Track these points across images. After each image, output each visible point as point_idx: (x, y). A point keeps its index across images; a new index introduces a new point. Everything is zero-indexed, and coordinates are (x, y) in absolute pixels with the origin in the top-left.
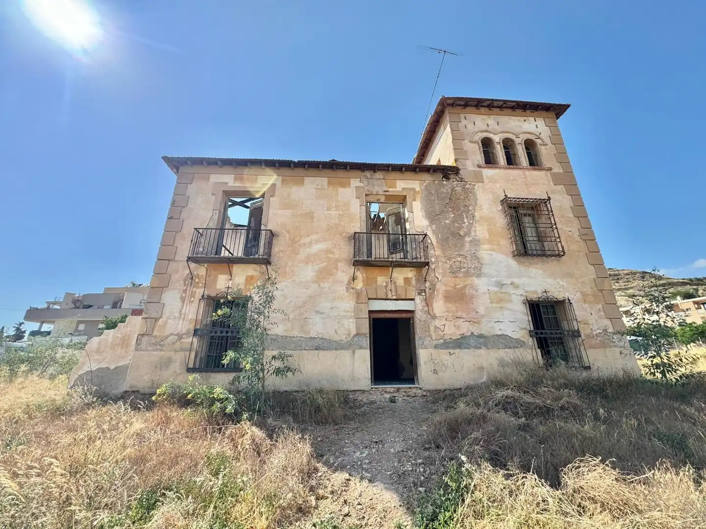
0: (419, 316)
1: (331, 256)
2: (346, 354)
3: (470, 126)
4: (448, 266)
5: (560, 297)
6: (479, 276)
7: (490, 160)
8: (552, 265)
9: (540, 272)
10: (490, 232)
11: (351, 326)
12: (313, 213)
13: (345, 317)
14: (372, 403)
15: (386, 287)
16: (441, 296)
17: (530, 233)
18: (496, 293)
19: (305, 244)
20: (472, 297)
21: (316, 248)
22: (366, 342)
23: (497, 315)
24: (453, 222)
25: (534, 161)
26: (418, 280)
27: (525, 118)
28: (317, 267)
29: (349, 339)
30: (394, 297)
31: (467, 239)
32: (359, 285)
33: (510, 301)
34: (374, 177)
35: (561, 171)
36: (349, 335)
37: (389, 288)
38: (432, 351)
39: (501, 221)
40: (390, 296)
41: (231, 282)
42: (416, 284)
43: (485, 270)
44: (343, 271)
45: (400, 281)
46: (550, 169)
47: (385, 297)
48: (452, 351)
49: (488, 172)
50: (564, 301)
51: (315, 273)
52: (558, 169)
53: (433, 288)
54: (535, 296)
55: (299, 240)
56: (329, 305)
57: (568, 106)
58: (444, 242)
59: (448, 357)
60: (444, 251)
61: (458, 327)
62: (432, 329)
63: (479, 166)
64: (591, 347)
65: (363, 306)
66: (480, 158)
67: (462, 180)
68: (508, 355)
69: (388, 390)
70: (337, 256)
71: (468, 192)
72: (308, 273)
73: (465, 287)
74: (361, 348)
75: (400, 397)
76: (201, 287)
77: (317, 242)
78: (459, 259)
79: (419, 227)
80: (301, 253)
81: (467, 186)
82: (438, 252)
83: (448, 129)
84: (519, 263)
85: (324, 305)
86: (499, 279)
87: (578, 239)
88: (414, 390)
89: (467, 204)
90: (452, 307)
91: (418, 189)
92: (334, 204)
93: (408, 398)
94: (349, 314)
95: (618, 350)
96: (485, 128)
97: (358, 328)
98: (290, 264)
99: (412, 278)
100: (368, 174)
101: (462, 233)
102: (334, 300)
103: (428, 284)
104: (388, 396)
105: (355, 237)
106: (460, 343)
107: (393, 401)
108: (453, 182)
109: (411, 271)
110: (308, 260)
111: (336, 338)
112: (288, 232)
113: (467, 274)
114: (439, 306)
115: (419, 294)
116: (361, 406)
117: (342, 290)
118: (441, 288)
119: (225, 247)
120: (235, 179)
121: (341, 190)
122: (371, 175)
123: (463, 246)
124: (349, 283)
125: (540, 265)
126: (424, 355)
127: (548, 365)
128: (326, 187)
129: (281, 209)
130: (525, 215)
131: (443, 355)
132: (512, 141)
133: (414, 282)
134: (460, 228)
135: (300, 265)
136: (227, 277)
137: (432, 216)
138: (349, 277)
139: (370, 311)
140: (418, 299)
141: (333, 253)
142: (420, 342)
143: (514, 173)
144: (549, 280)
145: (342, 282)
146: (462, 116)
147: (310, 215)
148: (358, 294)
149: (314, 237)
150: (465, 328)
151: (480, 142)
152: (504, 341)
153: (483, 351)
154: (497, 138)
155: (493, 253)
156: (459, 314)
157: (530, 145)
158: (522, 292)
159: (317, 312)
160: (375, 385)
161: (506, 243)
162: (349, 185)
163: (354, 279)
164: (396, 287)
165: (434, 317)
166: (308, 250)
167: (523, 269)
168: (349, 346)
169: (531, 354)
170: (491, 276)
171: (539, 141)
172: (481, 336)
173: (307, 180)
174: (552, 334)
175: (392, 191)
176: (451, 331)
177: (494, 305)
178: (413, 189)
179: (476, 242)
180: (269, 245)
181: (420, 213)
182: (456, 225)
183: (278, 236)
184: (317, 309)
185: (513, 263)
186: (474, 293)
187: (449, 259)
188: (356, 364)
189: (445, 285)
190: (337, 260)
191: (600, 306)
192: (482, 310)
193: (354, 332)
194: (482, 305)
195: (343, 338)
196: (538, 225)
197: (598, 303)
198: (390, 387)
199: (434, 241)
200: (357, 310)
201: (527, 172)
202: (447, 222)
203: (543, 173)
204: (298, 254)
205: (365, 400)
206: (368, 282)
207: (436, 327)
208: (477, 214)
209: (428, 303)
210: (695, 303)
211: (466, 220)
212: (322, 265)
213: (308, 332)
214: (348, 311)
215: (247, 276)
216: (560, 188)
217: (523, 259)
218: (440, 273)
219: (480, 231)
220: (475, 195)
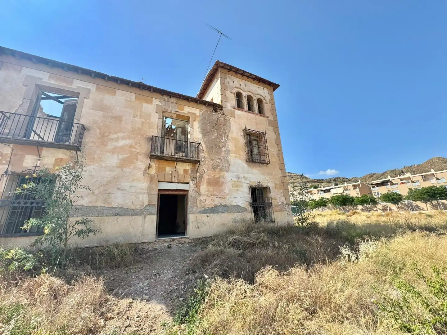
0: (191, 194)
1: (134, 150)
2: (139, 219)
3: (231, 83)
4: (211, 164)
5: (265, 186)
6: (227, 171)
7: (239, 105)
8: (264, 168)
9: (257, 171)
10: (236, 146)
11: (144, 199)
12: (122, 117)
13: (140, 193)
14: (155, 249)
15: (171, 174)
16: (205, 182)
17: (255, 149)
18: (235, 182)
19: (112, 139)
20: (223, 183)
21: (121, 143)
22: (155, 210)
23: (235, 194)
24: (216, 138)
25: (261, 112)
26: (192, 171)
27: (259, 86)
28: (121, 157)
29: (142, 208)
30: (176, 181)
31: (223, 149)
32: (153, 171)
33: (242, 186)
34: (170, 101)
35: (273, 119)
36: (143, 205)
37: (173, 175)
38: (197, 215)
39: (242, 141)
40: (173, 180)
41: (39, 162)
42: (191, 174)
43: (231, 168)
44: (142, 162)
45: (181, 172)
46: (268, 117)
47: (170, 181)
48: (208, 215)
49: (238, 112)
50: (267, 187)
51: (119, 161)
52: (271, 118)
53: (201, 177)
54: (255, 184)
55: (108, 135)
56: (129, 184)
57: (279, 86)
58: (210, 149)
59: (206, 218)
60: (209, 155)
61: (213, 201)
62: (198, 201)
63: (234, 108)
64: (276, 211)
65: (154, 186)
66: (234, 103)
67: (223, 114)
68: (238, 216)
69: (167, 241)
70: (137, 151)
71: (226, 122)
72: (114, 160)
73: (220, 177)
74: (151, 214)
75: (174, 245)
76: (4, 164)
77: (123, 138)
78: (218, 161)
79: (196, 138)
80: (108, 145)
81: (226, 118)
82: (206, 155)
83: (219, 81)
84: (249, 166)
85: (125, 184)
86: (238, 174)
87: (276, 156)
88: (184, 240)
89: (225, 129)
90: (211, 189)
91: (198, 114)
92: (139, 114)
93: (180, 245)
94: (144, 191)
95: (286, 212)
96: (239, 86)
97: (149, 200)
98: (98, 152)
99: (189, 170)
100: (166, 98)
101: (221, 145)
102: (133, 181)
103: (198, 174)
104: (166, 244)
105: (152, 139)
106: (214, 210)
107: (169, 247)
108: (219, 114)
109: (189, 165)
110: (114, 151)
111: (133, 207)
112: (100, 128)
113: (221, 170)
114: (204, 188)
115: (193, 180)
116: (147, 252)
117: (140, 174)
118: (206, 177)
119: (34, 132)
120: (50, 77)
121: (145, 105)
122: (168, 98)
123: (221, 153)
124: (145, 170)
125: (258, 168)
126: (191, 217)
127: (256, 221)
128: (134, 100)
129: (93, 109)
130: (254, 140)
131: (204, 218)
132: (252, 97)
133: (190, 172)
134: (220, 142)
135: (108, 154)
136: (36, 157)
137: (205, 133)
138: (146, 166)
139: (159, 190)
140: (191, 183)
141: (135, 148)
142: (190, 210)
143: (251, 115)
144: (261, 176)
145: (140, 169)
146: (228, 76)
147: (118, 119)
148: (152, 178)
149: (121, 135)
150: (217, 201)
151: (235, 93)
152: (237, 209)
153: (225, 215)
154: (244, 94)
155: (236, 159)
156: (215, 193)
157: (260, 102)
158: (248, 182)
159: (119, 189)
160: (158, 238)
161: (243, 155)
162: (151, 103)
163: (149, 167)
164: (178, 175)
165: (200, 194)
166: (115, 143)
167: (250, 169)
168: (142, 213)
169: (249, 215)
170: (234, 172)
171: (264, 101)
172: (225, 206)
173: (118, 92)
174: (260, 204)
175: (181, 113)
176: (209, 203)
177: (233, 188)
178: (195, 114)
179: (228, 152)
180: (81, 135)
181: (198, 130)
182: (218, 140)
183: (89, 130)
184: (119, 186)
185: (245, 165)
186: (224, 181)
187: (212, 160)
188: (146, 225)
189: (209, 175)
190: (138, 153)
191: (282, 191)
192: (227, 191)
193: (146, 203)
194: (227, 188)
195: (138, 207)
196: (260, 146)
197: (281, 189)
198: (168, 239)
199: (205, 149)
200: (149, 189)
201: (257, 116)
202: (213, 137)
203: (264, 119)
204: (106, 145)
205: (150, 248)
206: (160, 170)
207: (201, 201)
208: (230, 136)
209: (197, 185)
210: (318, 191)
211: (223, 138)
212: (126, 156)
213: (110, 203)
214: (143, 189)
215: (58, 159)
216: (271, 128)
217: (251, 164)
218: (206, 167)
219: (231, 146)
220: (230, 123)
